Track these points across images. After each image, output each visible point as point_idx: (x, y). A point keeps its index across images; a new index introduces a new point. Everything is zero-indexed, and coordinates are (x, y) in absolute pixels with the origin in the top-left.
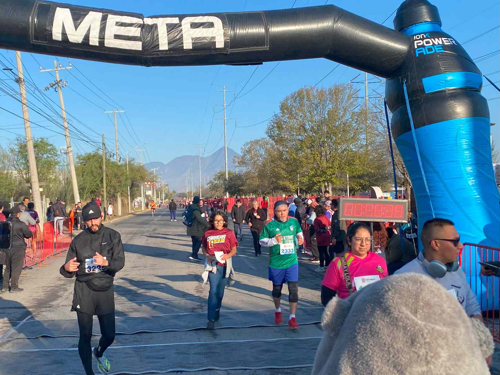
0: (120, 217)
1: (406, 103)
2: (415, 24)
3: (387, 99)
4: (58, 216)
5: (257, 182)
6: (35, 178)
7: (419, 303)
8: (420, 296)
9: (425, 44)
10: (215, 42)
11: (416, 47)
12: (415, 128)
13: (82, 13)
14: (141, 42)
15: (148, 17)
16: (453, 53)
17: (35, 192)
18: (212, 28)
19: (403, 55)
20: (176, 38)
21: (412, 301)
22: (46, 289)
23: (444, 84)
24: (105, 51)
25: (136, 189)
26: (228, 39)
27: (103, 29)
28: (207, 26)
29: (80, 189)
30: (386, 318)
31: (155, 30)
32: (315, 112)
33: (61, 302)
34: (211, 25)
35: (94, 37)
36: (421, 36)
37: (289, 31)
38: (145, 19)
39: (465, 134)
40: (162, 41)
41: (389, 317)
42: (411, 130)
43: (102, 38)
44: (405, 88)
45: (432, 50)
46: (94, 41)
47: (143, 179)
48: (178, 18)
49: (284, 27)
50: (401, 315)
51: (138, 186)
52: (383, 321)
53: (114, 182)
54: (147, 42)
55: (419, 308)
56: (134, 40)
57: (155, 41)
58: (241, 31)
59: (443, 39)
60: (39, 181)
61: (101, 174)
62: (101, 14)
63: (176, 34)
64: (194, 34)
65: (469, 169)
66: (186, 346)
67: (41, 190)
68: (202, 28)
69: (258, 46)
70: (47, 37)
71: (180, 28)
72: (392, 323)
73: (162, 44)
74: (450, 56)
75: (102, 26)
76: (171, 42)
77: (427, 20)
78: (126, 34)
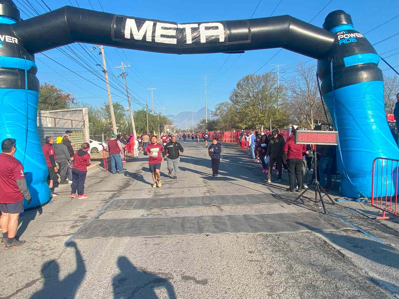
2: (338, 26)
5: (223, 124)
6: (114, 122)
9: (345, 37)
10: (219, 38)
13: (142, 22)
14: (176, 39)
16: (362, 42)
17: (114, 129)
18: (218, 30)
19: (331, 45)
20: (196, 36)
22: (123, 180)
23: (357, 61)
24: (155, 45)
25: (162, 128)
26: (227, 36)
27: (154, 32)
28: (215, 28)
29: (136, 128)
31: (184, 32)
33: (132, 188)
34: (217, 28)
35: (149, 36)
38: (178, 25)
40: (188, 38)
43: (153, 37)
44: (332, 65)
46: (149, 39)
48: (197, 24)
51: (163, 127)
53: (152, 124)
54: (179, 39)
56: (172, 38)
57: (184, 38)
58: (234, 31)
59: (356, 34)
60: (116, 123)
61: (146, 121)
62: (153, 22)
63: (197, 34)
64: (207, 33)
67: (117, 128)
68: (212, 30)
69: (244, 40)
70: (122, 36)
71: (199, 30)
73: (189, 40)
74: (360, 44)
75: (153, 30)
76: (194, 38)
77: (345, 23)
78: (168, 34)
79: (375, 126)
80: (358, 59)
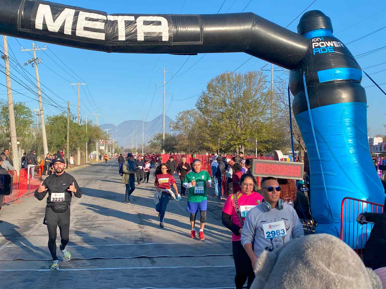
0: (79, 166)
1: (304, 90)
2: (314, 30)
3: (290, 86)
4: (30, 164)
5: (187, 143)
6: (14, 134)
7: (331, 259)
8: (332, 254)
9: (320, 46)
10: (162, 36)
11: (314, 48)
12: (311, 108)
13: (59, 9)
14: (105, 34)
15: (110, 15)
16: (341, 53)
17: (13, 145)
18: (160, 26)
19: (304, 53)
20: (131, 32)
21: (326, 256)
22: (21, 222)
23: (334, 76)
24: (76, 39)
25: (92, 144)
26: (172, 35)
27: (75, 23)
28: (156, 24)
29: (49, 143)
30: (307, 270)
31: (116, 25)
32: (234, 91)
33: (32, 232)
34: (159, 23)
35: (68, 28)
36: (317, 40)
37: (218, 30)
38: (108, 16)
39: (348, 115)
40: (121, 34)
41: (309, 269)
42: (308, 110)
43: (74, 29)
44: (304, 78)
45: (325, 50)
46: (68, 31)
47: (98, 137)
49: (215, 27)
50: (318, 268)
51: (94, 143)
52: (305, 272)
53: (76, 138)
54: (109, 34)
55: (332, 262)
56: (99, 32)
57: (115, 33)
58: (182, 29)
59: (334, 42)
60: (17, 136)
61: (65, 132)
62: (74, 10)
63: (132, 29)
64: (146, 29)
65: (350, 141)
66: (131, 270)
67: (18, 143)
68: (152, 25)
69: (194, 41)
70: (31, 26)
71: (135, 24)
72: (311, 274)
73: (121, 36)
74: (339, 55)
75: (74, 20)
76: (128, 34)
77: (322, 28)
78: (93, 27)
79: (354, 158)
80: (335, 74)
